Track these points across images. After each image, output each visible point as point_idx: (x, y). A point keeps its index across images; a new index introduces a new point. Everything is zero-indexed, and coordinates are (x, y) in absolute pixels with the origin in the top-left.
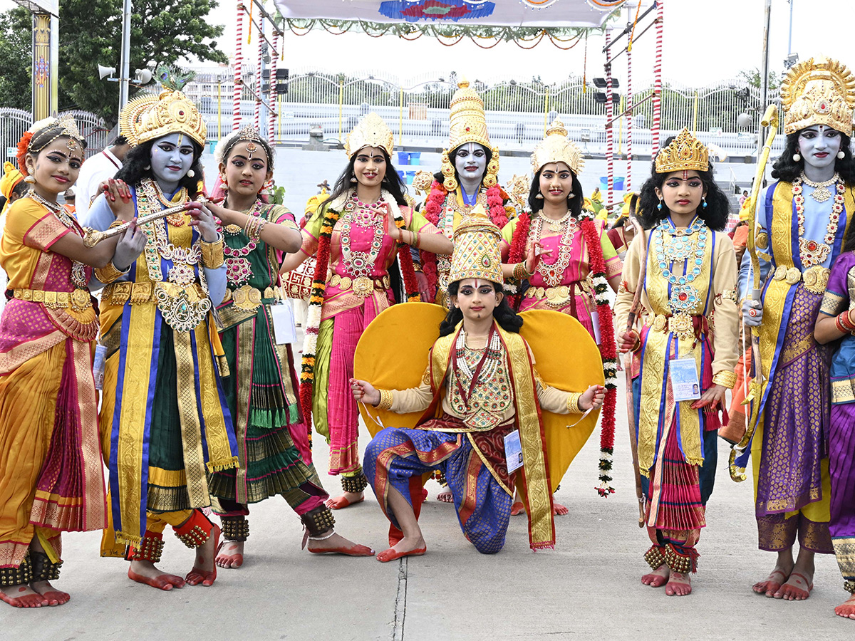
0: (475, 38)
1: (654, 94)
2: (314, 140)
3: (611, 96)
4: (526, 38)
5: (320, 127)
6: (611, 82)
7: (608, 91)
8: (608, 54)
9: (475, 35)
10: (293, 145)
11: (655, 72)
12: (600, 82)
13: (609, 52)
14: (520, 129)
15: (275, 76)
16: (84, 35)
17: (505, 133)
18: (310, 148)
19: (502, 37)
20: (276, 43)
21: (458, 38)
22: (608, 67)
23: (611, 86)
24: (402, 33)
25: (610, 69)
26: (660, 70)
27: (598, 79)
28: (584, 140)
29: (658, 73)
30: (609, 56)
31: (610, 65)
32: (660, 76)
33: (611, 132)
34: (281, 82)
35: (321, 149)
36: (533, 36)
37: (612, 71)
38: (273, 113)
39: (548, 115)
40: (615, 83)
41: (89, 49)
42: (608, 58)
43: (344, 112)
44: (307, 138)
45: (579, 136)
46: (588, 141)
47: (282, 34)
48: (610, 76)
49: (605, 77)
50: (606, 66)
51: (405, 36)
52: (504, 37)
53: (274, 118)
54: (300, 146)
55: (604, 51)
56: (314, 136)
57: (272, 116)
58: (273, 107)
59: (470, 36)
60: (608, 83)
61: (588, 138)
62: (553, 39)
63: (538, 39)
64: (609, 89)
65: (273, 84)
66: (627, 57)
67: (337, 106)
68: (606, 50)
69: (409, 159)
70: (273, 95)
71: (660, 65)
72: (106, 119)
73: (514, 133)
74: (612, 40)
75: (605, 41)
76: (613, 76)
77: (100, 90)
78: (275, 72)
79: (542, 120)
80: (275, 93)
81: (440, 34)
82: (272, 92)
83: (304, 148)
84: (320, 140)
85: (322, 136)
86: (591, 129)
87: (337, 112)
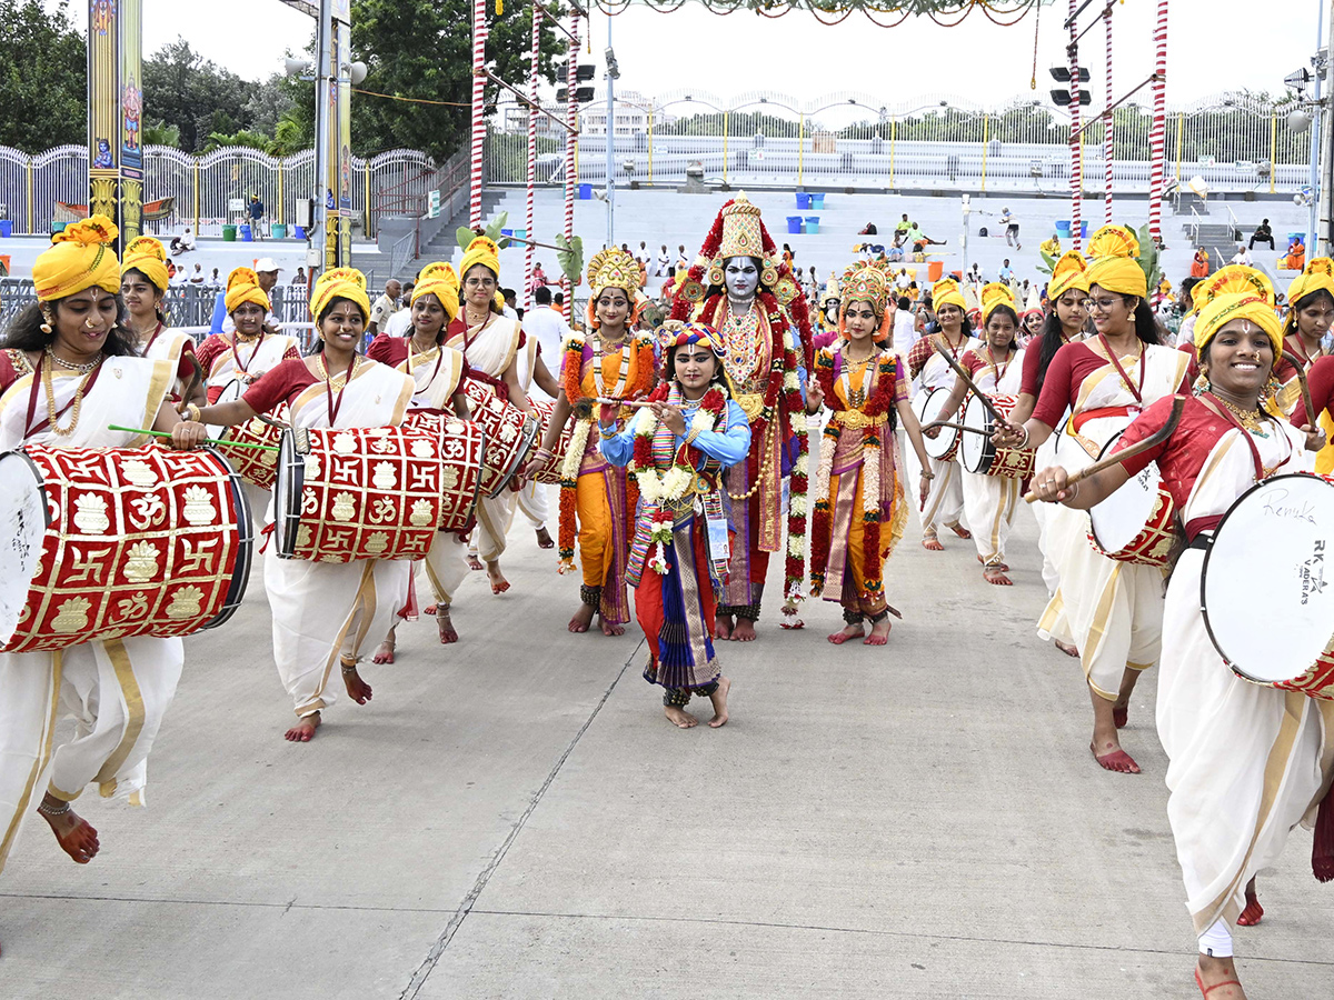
0: (869, 11)
1: (1154, 76)
2: (692, 180)
3: (1077, 95)
4: (947, 9)
5: (700, 164)
6: (1076, 73)
7: (1073, 87)
8: (1072, 31)
9: (869, 7)
10: (667, 188)
11: (1157, 39)
12: (1060, 74)
13: (1074, 27)
14: (953, 162)
15: (574, 76)
16: (401, 56)
17: (933, 168)
18: (687, 190)
19: (911, 10)
20: (575, 27)
21: (846, 12)
22: (1072, 50)
23: (1078, 80)
24: (762, 8)
25: (1075, 54)
26: (1164, 36)
27: (1057, 69)
28: (1034, 175)
29: (1162, 42)
30: (1074, 33)
31: (1076, 47)
32: (1165, 45)
33: (1078, 148)
34: (585, 84)
35: (701, 191)
36: (957, 7)
37: (1079, 57)
38: (571, 131)
39: (988, 144)
40: (1084, 75)
41: (407, 72)
42: (1072, 37)
43: (730, 146)
44: (684, 178)
45: (1028, 170)
46: (1040, 175)
47: (586, 15)
48: (1075, 64)
49: (1068, 66)
50: (1069, 48)
51: (767, 12)
52: (914, 9)
53: (575, 138)
54: (675, 188)
55: (1066, 26)
56: (692, 175)
57: (569, 134)
58: (572, 122)
59: (862, 9)
60: (1073, 74)
61: (1039, 172)
62: (987, 8)
63: (964, 12)
64: (1075, 83)
65: (571, 88)
66: (1105, 27)
67: (722, 138)
68: (1069, 24)
69: (810, 201)
70: (572, 104)
71: (1165, 28)
72: (435, 158)
73: (944, 168)
74: (1076, 9)
75: (1068, 12)
76: (1081, 64)
77: (426, 123)
78: (575, 70)
79: (980, 152)
80: (575, 101)
81: (818, 6)
82: (570, 99)
83: (680, 190)
84: (700, 180)
85: (702, 176)
86: (1044, 161)
87: (721, 146)
